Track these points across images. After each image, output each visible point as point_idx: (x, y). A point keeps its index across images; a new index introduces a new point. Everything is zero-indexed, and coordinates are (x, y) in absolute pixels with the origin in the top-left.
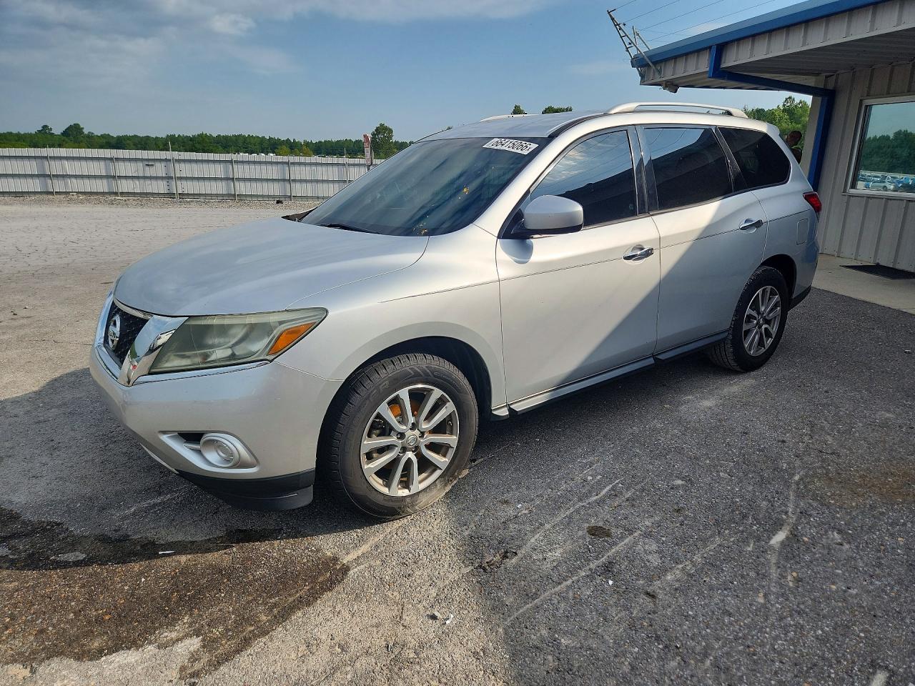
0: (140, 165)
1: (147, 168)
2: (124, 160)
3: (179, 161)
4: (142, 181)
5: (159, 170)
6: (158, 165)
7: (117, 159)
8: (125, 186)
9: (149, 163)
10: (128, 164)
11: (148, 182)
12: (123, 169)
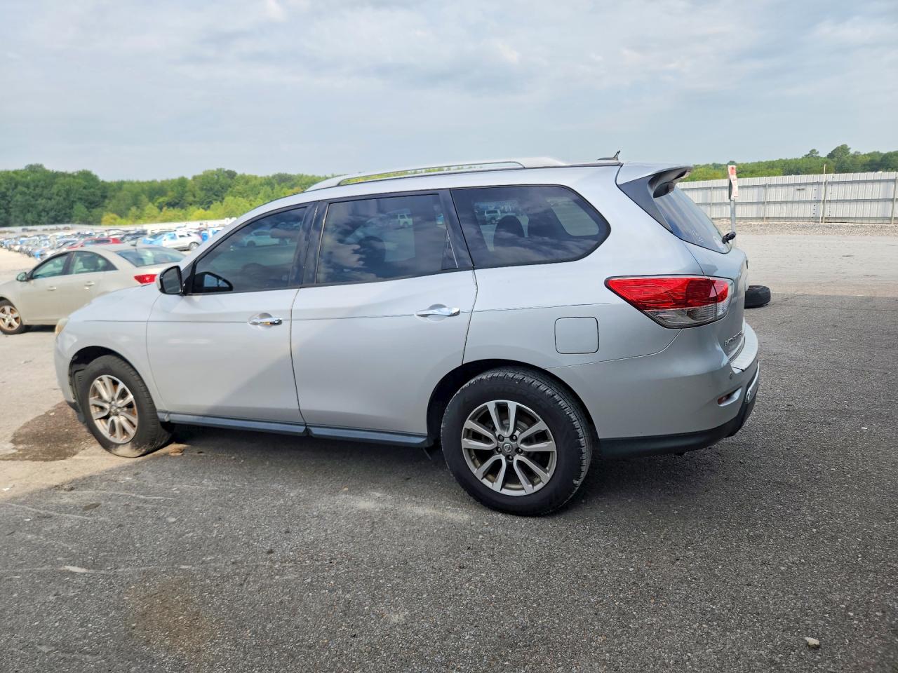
0: (791, 189)
1: (798, 192)
2: (776, 186)
3: (832, 183)
4: (789, 205)
5: (810, 193)
6: (809, 188)
7: (770, 186)
8: (773, 211)
9: (800, 187)
10: (779, 189)
11: (795, 206)
12: (774, 194)
